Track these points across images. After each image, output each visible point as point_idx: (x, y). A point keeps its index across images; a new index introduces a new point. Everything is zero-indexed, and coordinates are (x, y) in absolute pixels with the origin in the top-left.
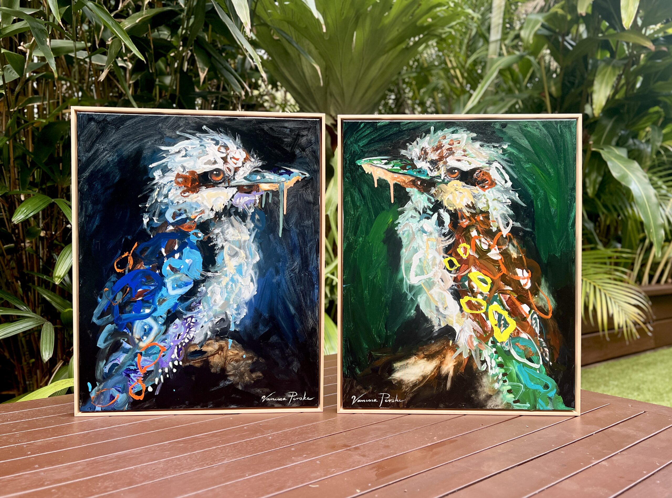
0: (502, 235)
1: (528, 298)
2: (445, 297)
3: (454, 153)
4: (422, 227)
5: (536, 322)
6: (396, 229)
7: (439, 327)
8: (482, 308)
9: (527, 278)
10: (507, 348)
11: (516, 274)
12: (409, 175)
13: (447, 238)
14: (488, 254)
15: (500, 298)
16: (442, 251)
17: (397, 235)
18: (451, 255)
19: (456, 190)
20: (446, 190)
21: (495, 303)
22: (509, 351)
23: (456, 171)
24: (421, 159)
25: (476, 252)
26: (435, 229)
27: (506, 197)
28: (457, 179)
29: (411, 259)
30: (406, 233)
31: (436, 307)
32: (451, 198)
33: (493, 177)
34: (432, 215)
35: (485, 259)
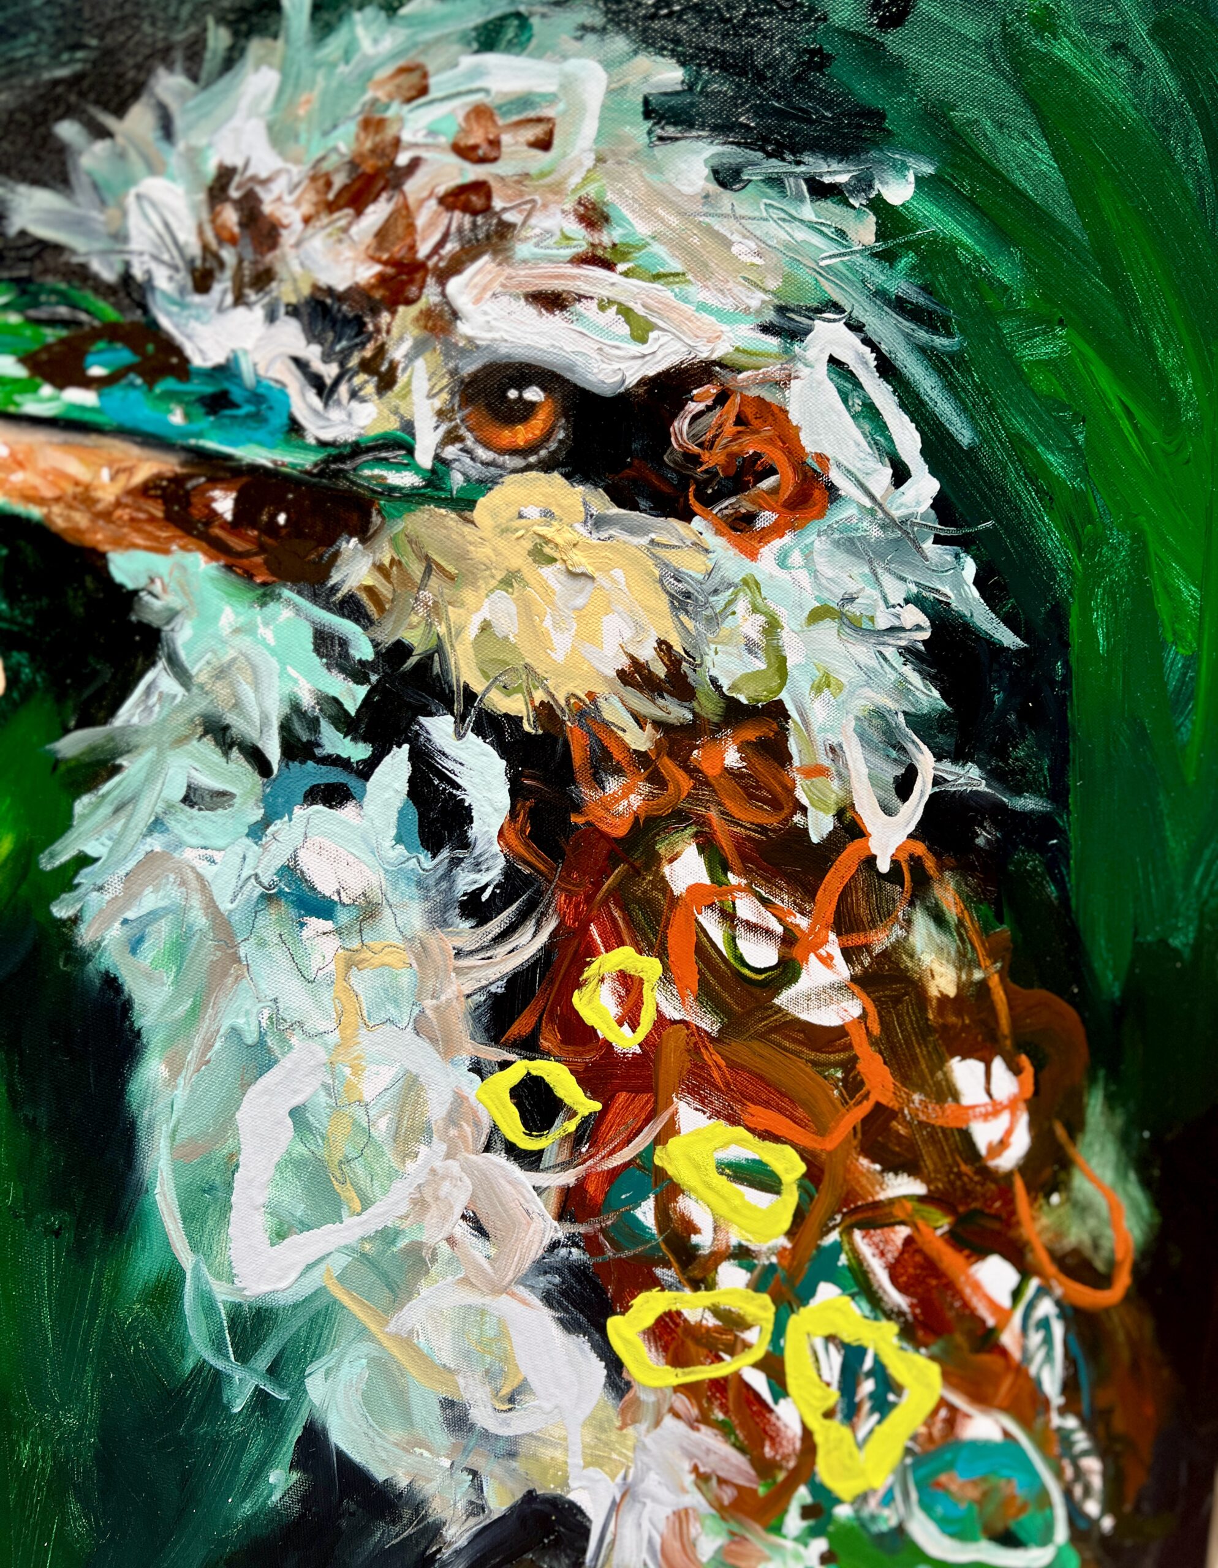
0: (871, 860)
1: (1009, 1218)
2: (503, 1333)
3: (505, 230)
4: (291, 871)
5: (1048, 1341)
6: (61, 911)
7: (475, 1524)
8: (750, 1336)
9: (1012, 1106)
10: (889, 1519)
11: (948, 1092)
12: (124, 432)
13: (495, 926)
14: (783, 999)
15: (855, 1253)
16: (462, 1028)
17: (80, 958)
18: (530, 1047)
19: (540, 555)
20: (462, 557)
21: (827, 1292)
22: (900, 1531)
23: (534, 394)
24: (222, 287)
25: (707, 996)
26: (396, 874)
27: (896, 591)
28: (546, 467)
29: (225, 1123)
30: (161, 934)
31: (448, 1404)
32: (507, 624)
33: (809, 443)
34: (366, 770)
35: (762, 1036)
